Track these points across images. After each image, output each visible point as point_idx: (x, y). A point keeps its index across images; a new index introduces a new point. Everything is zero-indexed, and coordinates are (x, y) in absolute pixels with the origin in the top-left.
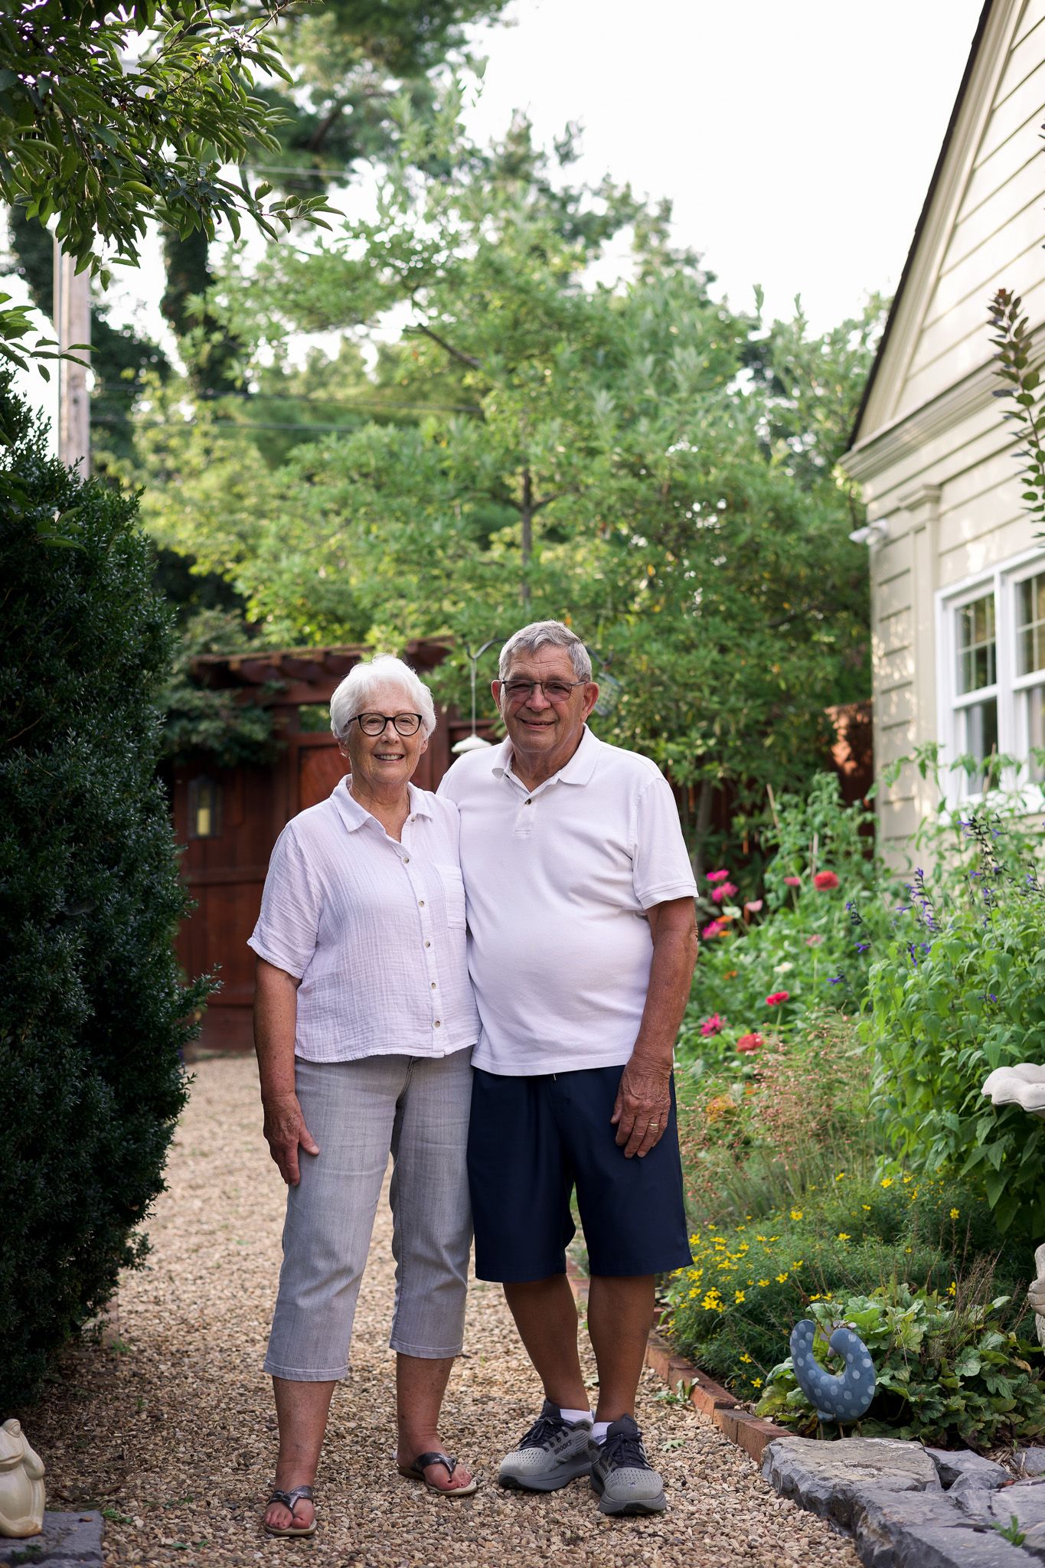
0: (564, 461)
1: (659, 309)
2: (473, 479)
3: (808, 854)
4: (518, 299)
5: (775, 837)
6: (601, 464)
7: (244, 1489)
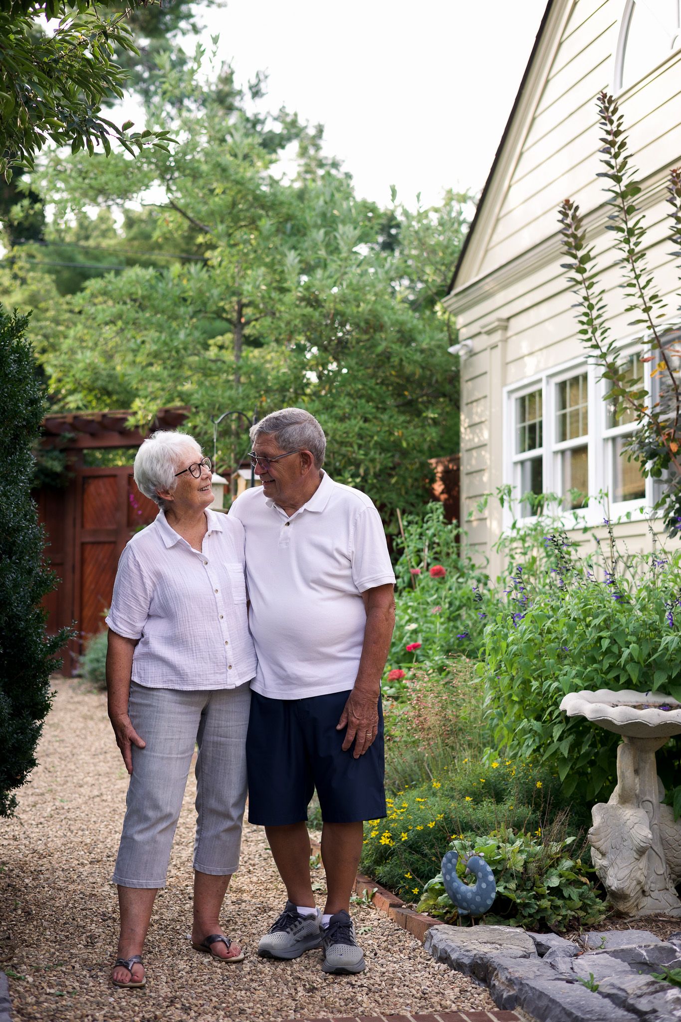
0: (266, 296)
1: (328, 199)
2: (205, 304)
3: (422, 554)
4: (236, 188)
5: (402, 543)
6: (289, 298)
7: (95, 958)
